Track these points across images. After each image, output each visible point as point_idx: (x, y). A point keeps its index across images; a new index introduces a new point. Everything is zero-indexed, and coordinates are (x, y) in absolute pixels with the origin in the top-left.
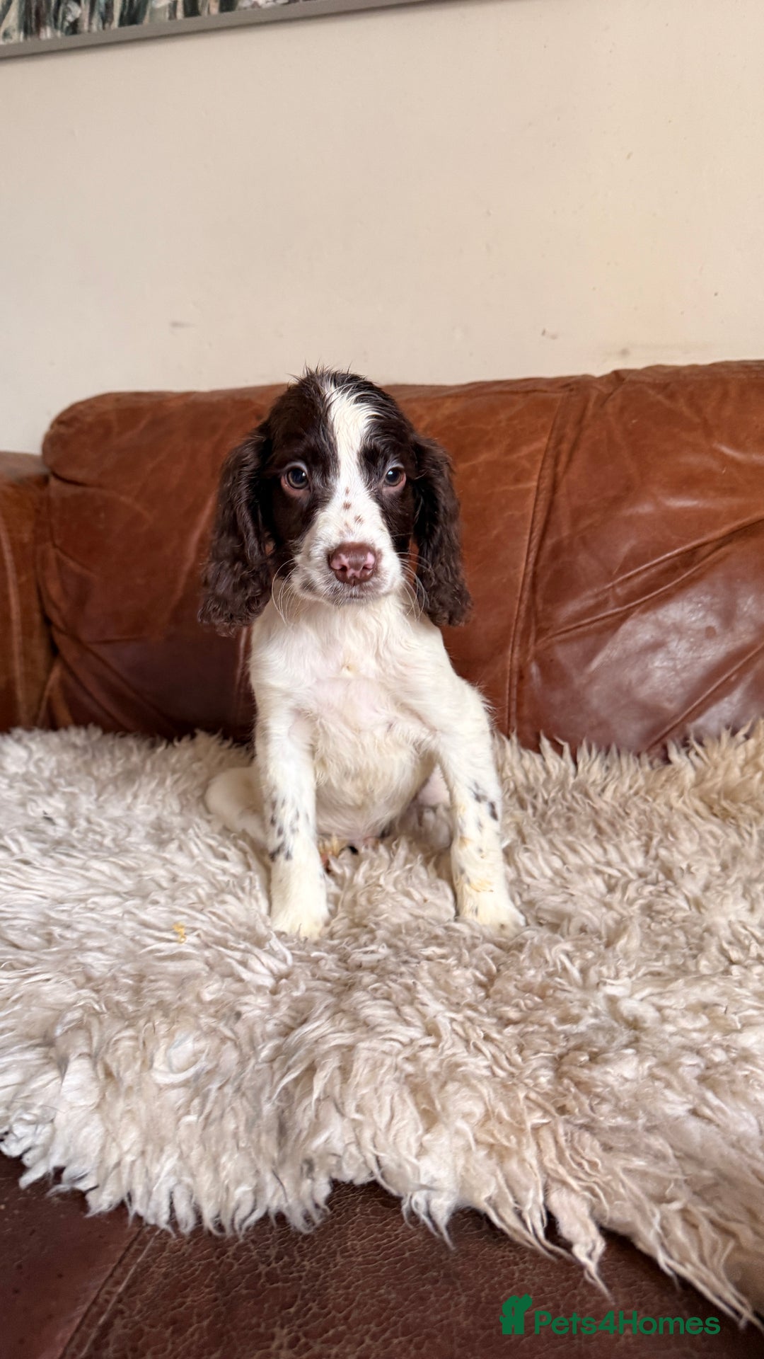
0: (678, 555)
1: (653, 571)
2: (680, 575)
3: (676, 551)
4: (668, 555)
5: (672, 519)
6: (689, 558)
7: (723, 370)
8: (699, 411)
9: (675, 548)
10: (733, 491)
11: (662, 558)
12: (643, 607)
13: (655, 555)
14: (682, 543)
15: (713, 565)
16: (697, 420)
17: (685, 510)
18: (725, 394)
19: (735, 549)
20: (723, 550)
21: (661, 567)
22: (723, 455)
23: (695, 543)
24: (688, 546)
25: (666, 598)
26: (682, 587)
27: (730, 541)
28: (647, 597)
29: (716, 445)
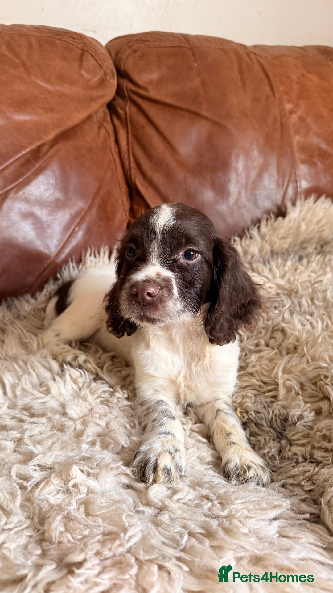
0: (29, 152)
1: (16, 164)
2: (34, 166)
3: (28, 150)
4: (24, 152)
5: (19, 128)
6: (37, 154)
7: (24, 29)
8: (17, 55)
9: (26, 148)
10: (51, 110)
11: (20, 155)
12: (15, 189)
13: (15, 153)
14: (30, 144)
15: (52, 157)
16: (18, 61)
17: (26, 121)
18: (30, 45)
19: (62, 147)
20: (55, 148)
21: (20, 162)
22: (39, 85)
23: (38, 143)
24: (34, 146)
25: (28, 182)
26: (36, 174)
27: (58, 143)
28: (17, 183)
29: (33, 79)
